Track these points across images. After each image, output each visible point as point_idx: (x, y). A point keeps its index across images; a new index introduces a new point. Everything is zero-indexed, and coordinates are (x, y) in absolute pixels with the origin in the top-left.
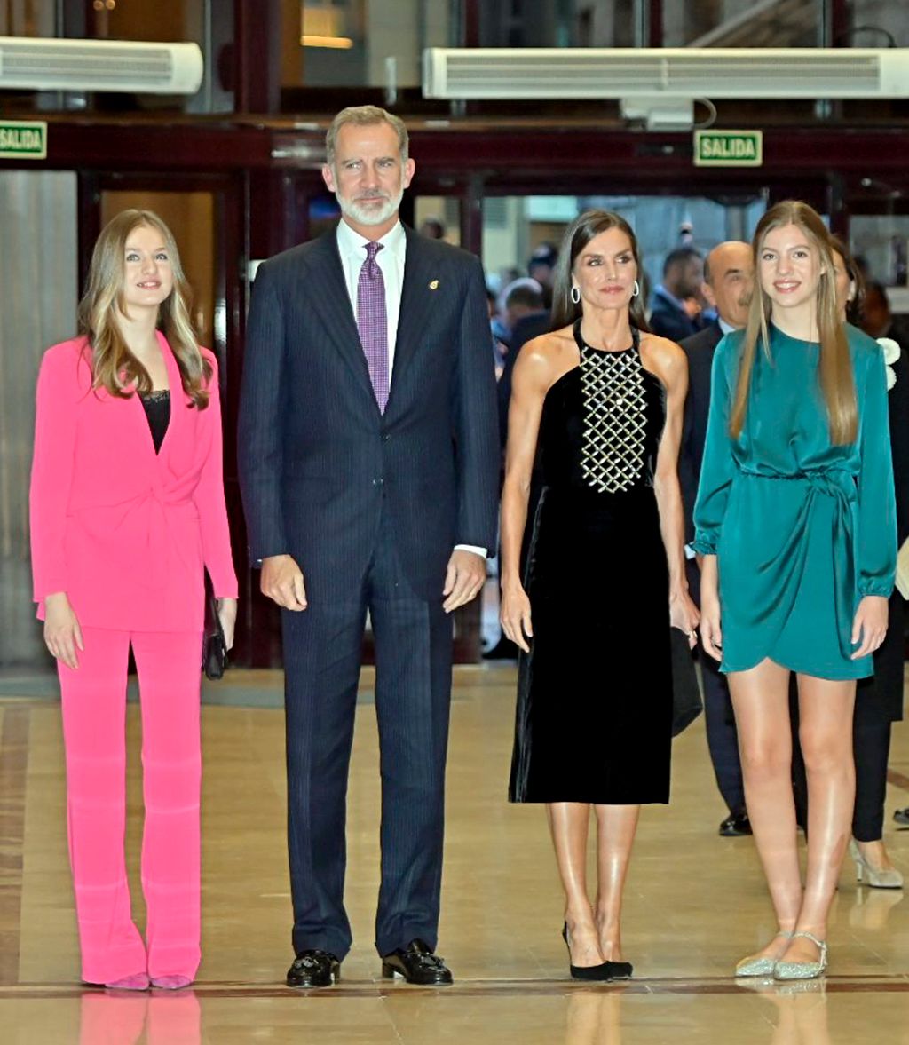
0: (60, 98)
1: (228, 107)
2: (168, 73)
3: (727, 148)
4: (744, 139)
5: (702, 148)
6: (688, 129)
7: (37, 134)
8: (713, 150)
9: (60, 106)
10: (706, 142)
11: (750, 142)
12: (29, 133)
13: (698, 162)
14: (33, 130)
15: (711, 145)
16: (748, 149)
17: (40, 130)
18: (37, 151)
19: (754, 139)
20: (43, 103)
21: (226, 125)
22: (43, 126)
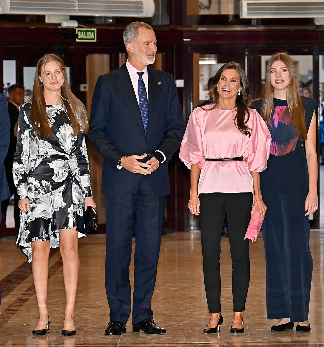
0: (103, 20)
1: (167, 23)
2: (142, 10)
7: (93, 33)
9: (103, 22)
12: (90, 33)
14: (91, 31)
17: (94, 31)
18: (93, 39)
20: (97, 22)
21: (166, 29)
22: (95, 30)
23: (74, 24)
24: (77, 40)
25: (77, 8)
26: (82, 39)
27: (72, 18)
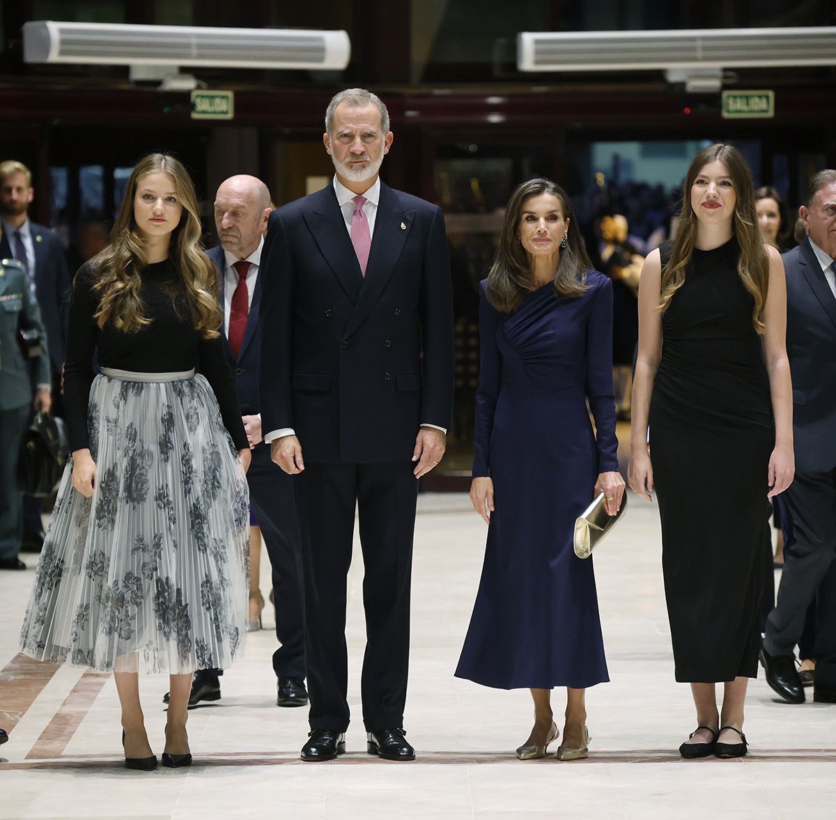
2: (323, 54)
3: (747, 104)
4: (760, 97)
5: (728, 104)
6: (717, 90)
7: (225, 100)
8: (737, 106)
10: (731, 101)
11: (764, 100)
12: (218, 100)
13: (725, 115)
14: (223, 97)
15: (735, 102)
16: (763, 105)
17: (226, 97)
18: (226, 113)
19: (767, 97)
22: (230, 94)
23: (188, 84)
24: (195, 116)
25: (194, 51)
26: (204, 112)
27: (184, 71)
